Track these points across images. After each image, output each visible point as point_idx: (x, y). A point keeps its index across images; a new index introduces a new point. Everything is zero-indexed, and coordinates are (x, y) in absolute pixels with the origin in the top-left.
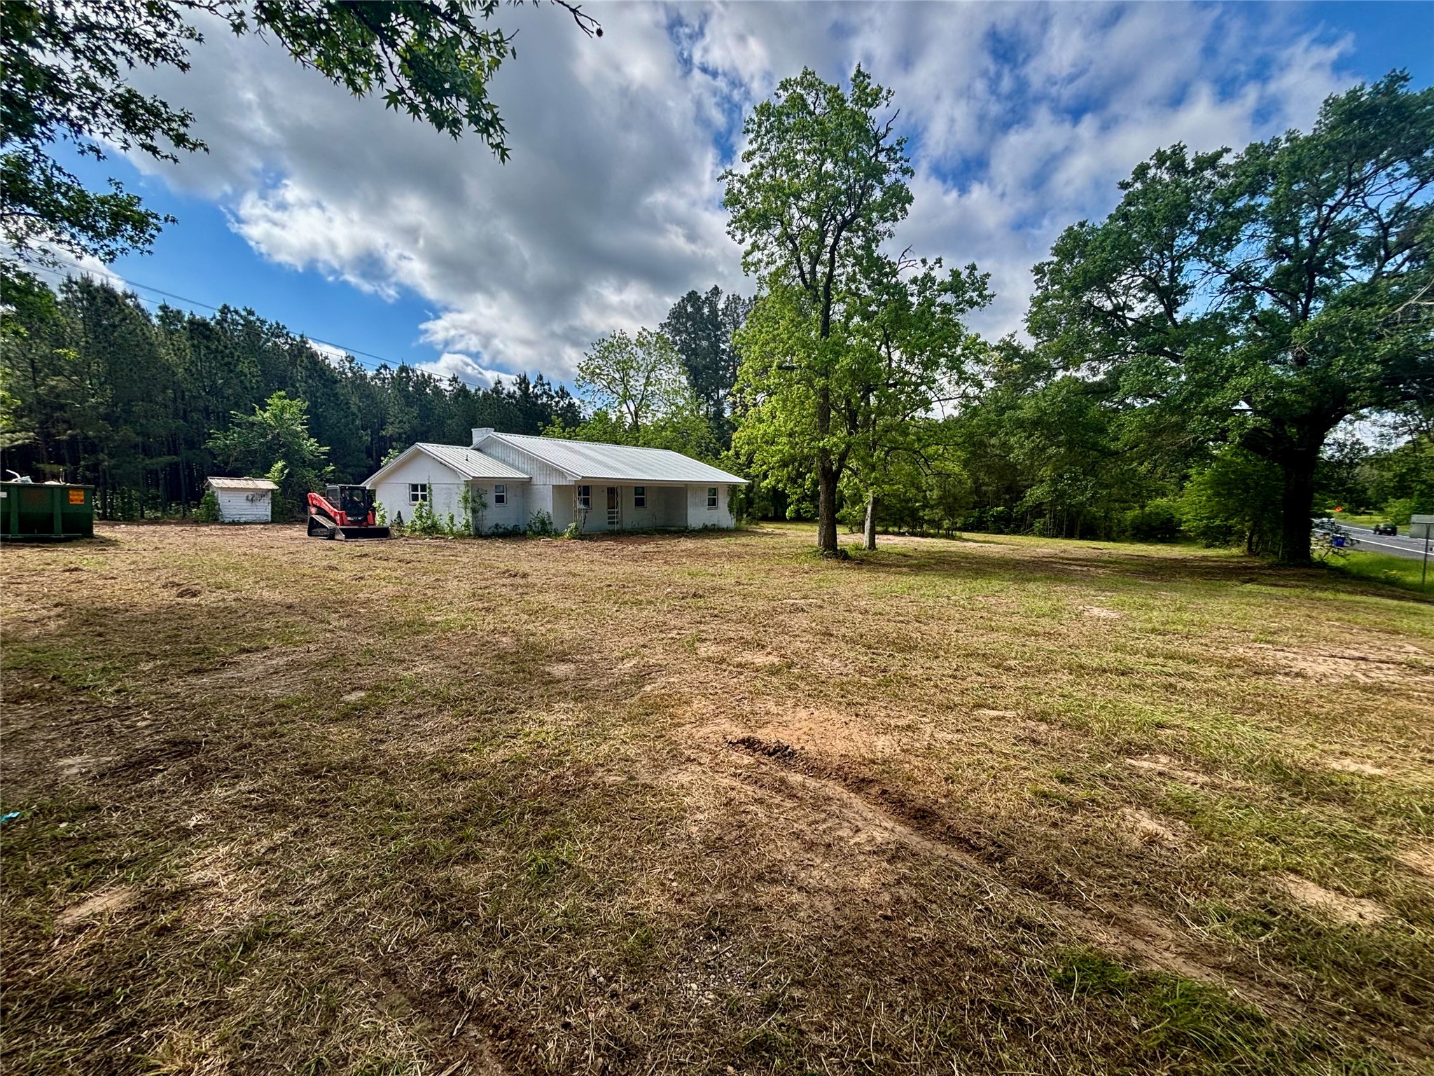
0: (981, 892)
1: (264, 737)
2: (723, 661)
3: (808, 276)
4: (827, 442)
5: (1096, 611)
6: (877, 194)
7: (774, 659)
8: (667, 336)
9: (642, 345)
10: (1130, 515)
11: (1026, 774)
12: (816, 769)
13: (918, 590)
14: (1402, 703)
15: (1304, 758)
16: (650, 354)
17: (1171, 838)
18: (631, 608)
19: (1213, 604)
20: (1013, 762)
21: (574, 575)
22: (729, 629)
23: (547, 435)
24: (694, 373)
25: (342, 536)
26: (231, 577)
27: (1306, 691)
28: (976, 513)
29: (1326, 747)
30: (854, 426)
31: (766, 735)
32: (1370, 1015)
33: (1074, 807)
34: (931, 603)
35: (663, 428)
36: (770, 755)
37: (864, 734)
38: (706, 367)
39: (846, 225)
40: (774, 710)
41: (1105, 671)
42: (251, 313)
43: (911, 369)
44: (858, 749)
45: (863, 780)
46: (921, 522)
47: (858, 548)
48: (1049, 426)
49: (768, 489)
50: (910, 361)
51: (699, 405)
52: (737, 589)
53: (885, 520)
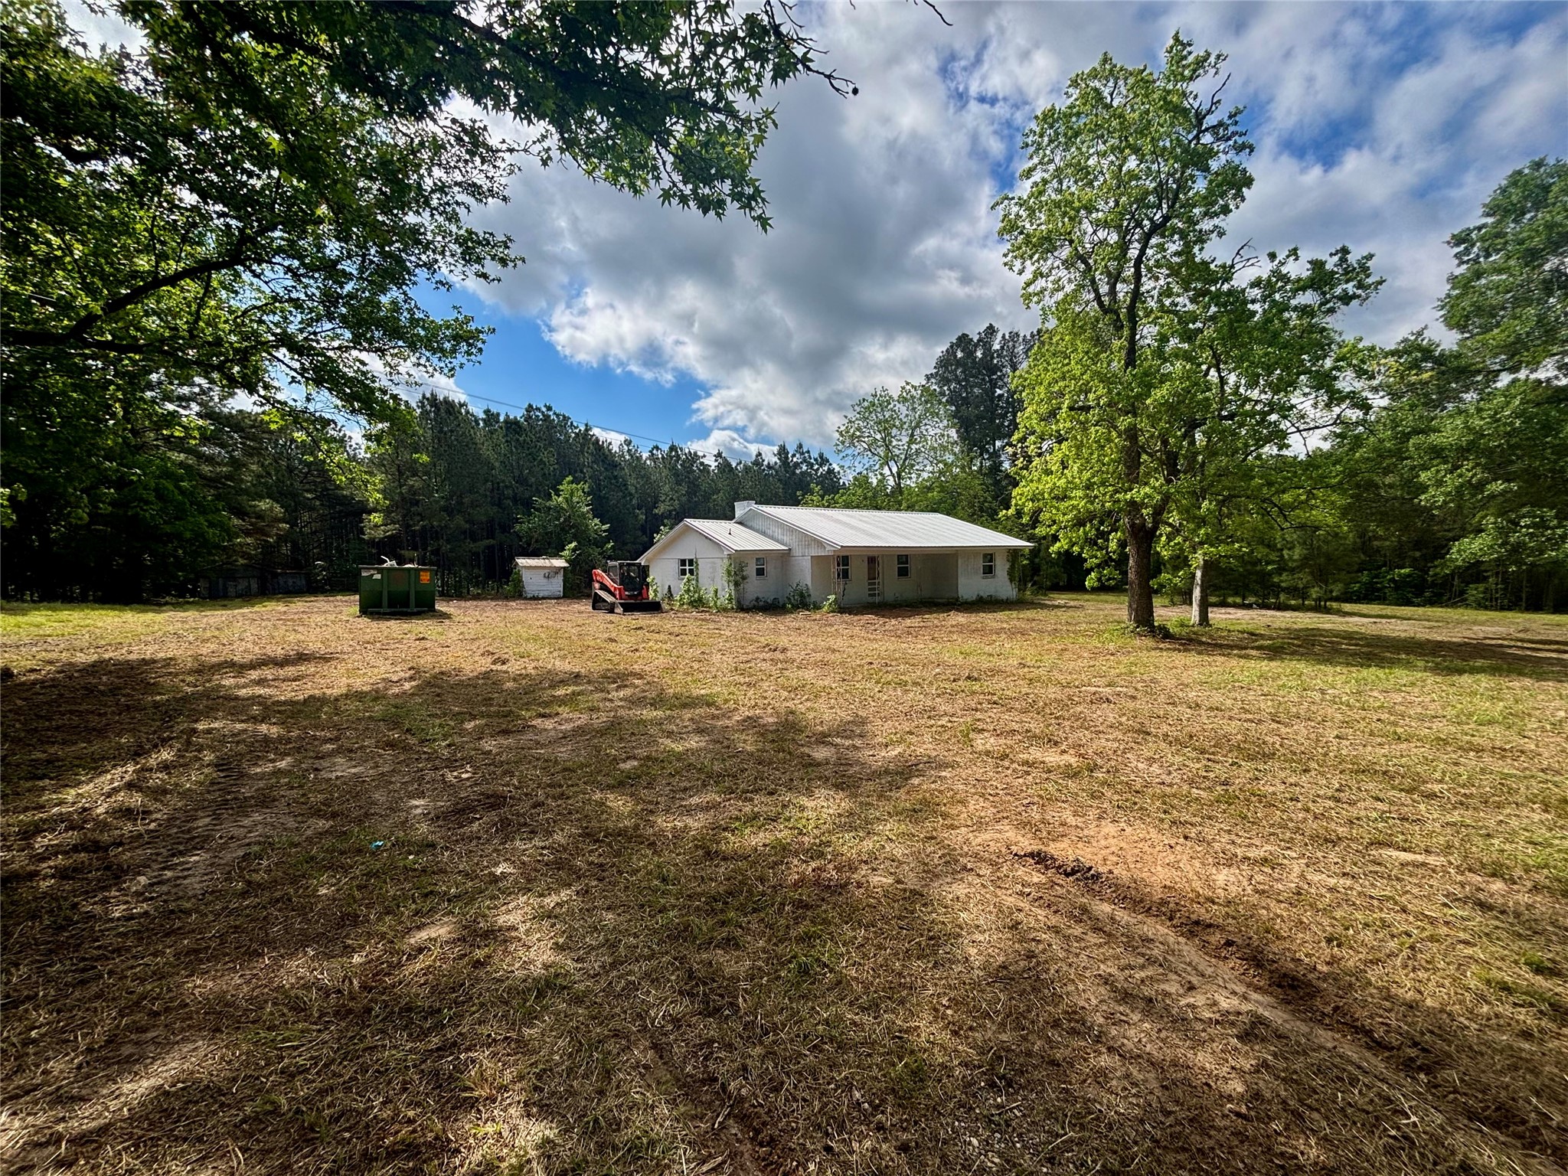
0: (1396, 1112)
1: (554, 798)
2: (1004, 756)
3: (1106, 300)
4: (1138, 493)
6: (1200, 185)
7: (1071, 759)
8: (934, 387)
9: (906, 400)
11: (1468, 951)
12: (1129, 900)
13: (1275, 679)
16: (914, 409)
18: (895, 689)
20: (1443, 930)
22: (1011, 720)
23: (806, 504)
24: (965, 425)
25: (619, 610)
26: (531, 647)
28: (1365, 577)
30: (1174, 472)
31: (1063, 850)
34: (1294, 697)
35: (930, 489)
36: (1067, 875)
37: (1197, 863)
38: (979, 418)
39: (1157, 228)
40: (1072, 821)
42: (549, 408)
43: (1255, 394)
44: (1189, 881)
45: (1197, 923)
46: (1277, 590)
47: (1182, 625)
48: (1489, 452)
49: (1059, 553)
50: (1253, 384)
51: (972, 459)
52: (1020, 671)
53: (1221, 588)
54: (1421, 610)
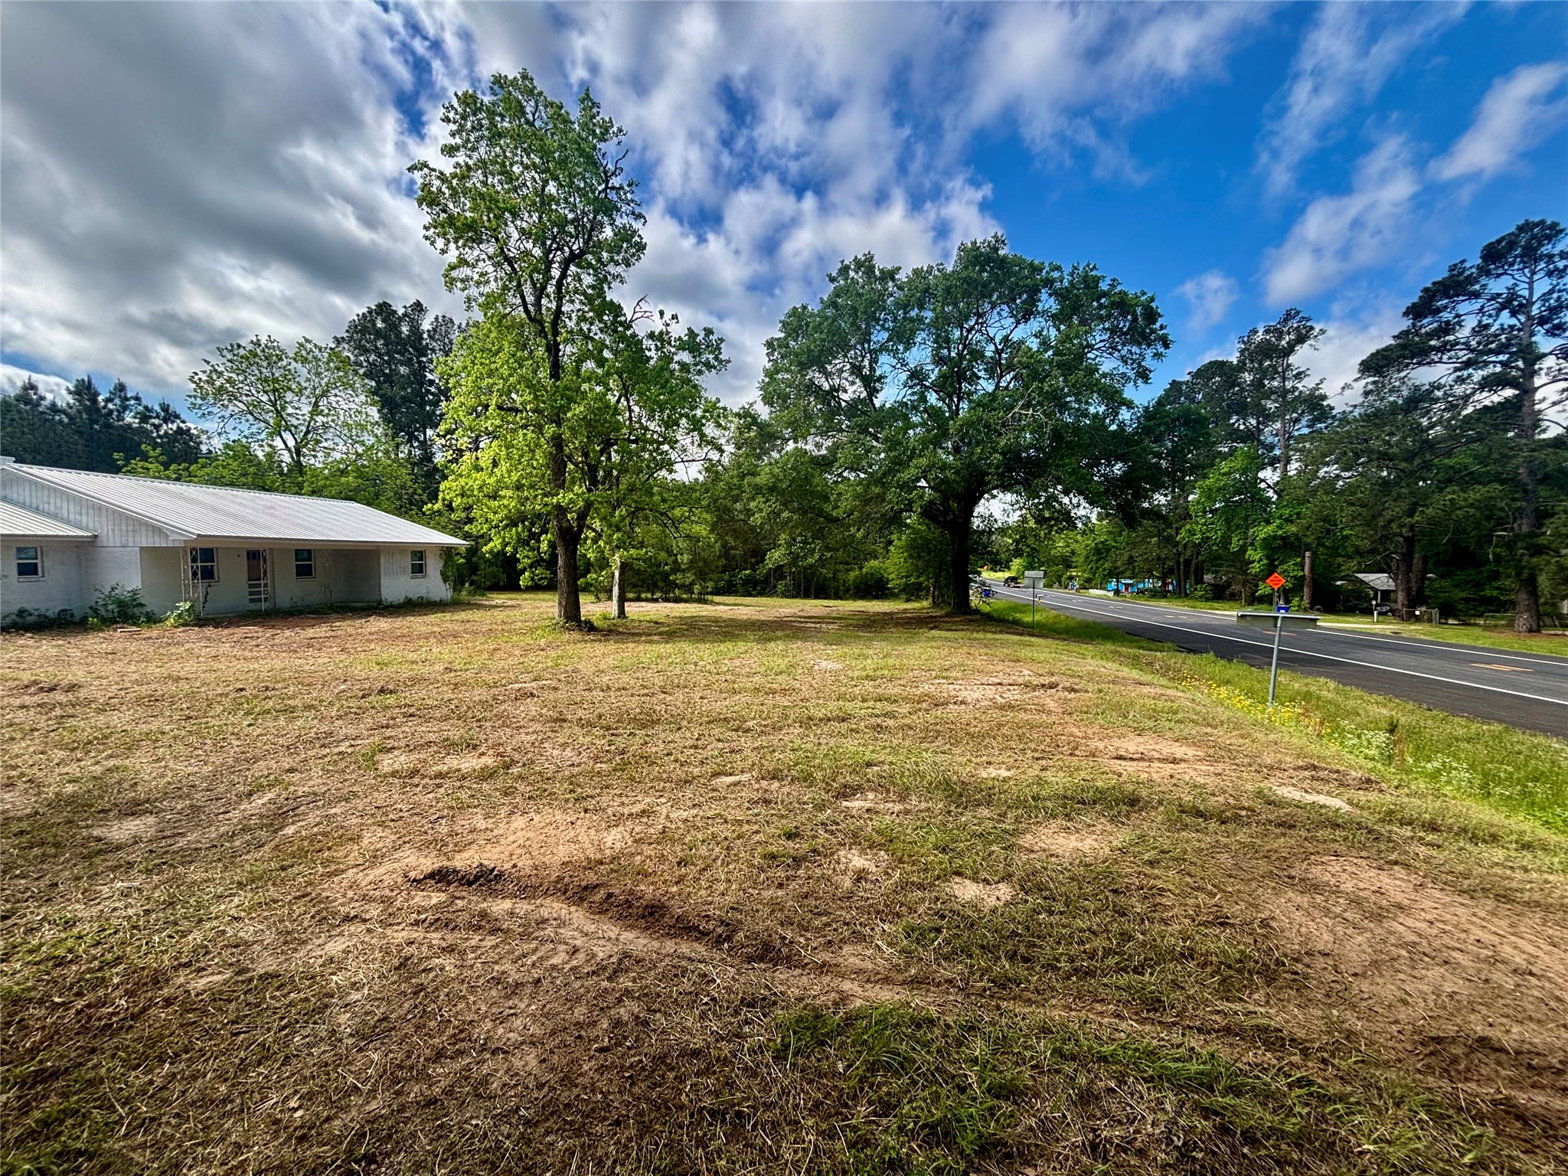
0: (708, 982)
2: (414, 773)
4: (562, 498)
5: (824, 664)
6: (608, 233)
7: (489, 761)
8: (346, 353)
9: (304, 361)
10: (852, 575)
11: (757, 838)
12: (527, 889)
13: (667, 658)
14: (1022, 716)
15: (964, 772)
16: (318, 374)
17: (874, 869)
18: (276, 718)
19: (910, 649)
20: (746, 827)
21: (178, 679)
22: (429, 731)
23: (132, 472)
24: (388, 406)
27: (966, 714)
28: (726, 577)
29: (978, 760)
30: (594, 482)
31: (464, 861)
32: (1003, 983)
33: (798, 861)
34: (678, 671)
35: (344, 472)
36: (470, 884)
37: (592, 832)
38: (406, 400)
39: (573, 258)
40: (481, 824)
41: (829, 720)
43: (652, 426)
44: (584, 851)
45: (586, 888)
46: (674, 585)
47: (605, 618)
48: (782, 493)
49: (491, 552)
50: (651, 418)
51: (398, 446)
52: (446, 677)
53: (637, 586)
54: (755, 599)
